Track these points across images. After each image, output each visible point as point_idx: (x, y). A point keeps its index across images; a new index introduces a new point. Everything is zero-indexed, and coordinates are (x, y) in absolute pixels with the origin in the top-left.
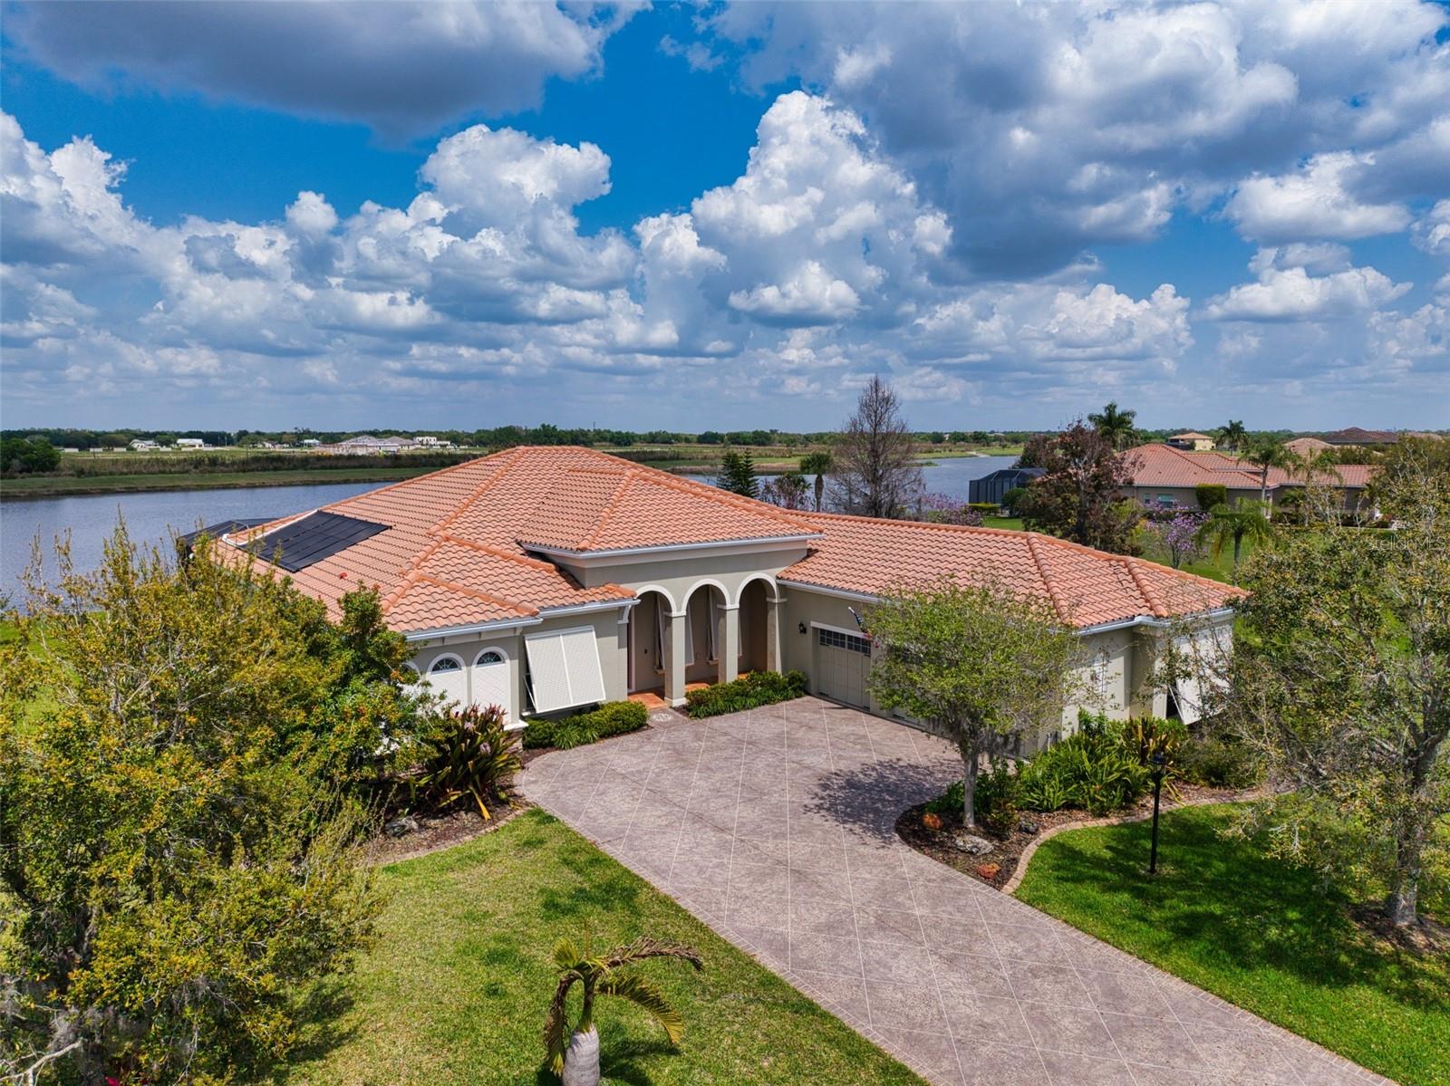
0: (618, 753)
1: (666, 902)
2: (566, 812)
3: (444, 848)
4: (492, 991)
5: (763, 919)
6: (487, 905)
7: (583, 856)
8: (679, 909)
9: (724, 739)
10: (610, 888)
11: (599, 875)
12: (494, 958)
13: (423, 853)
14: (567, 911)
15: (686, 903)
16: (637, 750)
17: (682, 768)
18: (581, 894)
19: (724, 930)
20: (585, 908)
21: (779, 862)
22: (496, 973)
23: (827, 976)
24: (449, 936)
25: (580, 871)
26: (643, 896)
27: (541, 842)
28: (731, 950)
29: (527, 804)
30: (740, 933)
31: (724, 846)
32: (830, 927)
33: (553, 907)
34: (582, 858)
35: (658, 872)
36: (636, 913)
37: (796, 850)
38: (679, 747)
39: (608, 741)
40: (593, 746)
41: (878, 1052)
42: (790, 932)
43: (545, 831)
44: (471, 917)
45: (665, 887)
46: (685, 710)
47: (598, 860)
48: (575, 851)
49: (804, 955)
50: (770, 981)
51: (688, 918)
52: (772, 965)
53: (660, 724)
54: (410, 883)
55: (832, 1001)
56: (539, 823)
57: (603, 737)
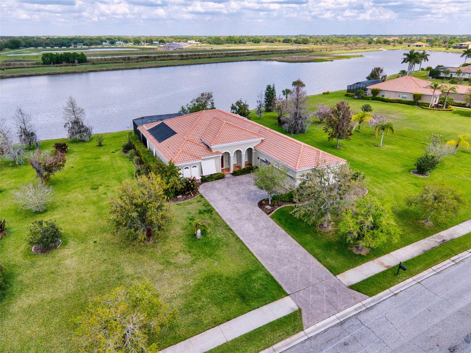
0: (218, 184)
1: (217, 213)
2: (206, 196)
3: (186, 201)
4: (190, 224)
5: (230, 217)
6: (191, 212)
7: (207, 204)
8: (218, 214)
9: (237, 182)
10: (209, 210)
11: (208, 208)
12: (191, 219)
13: (182, 202)
14: (202, 213)
15: (220, 213)
16: (221, 183)
17: (228, 188)
18: (205, 211)
19: (224, 218)
20: (205, 213)
21: (236, 208)
22: (191, 221)
23: (235, 226)
24: (185, 215)
25: (205, 207)
26: (214, 211)
27: (201, 201)
28: (223, 221)
29: (200, 194)
30: (226, 218)
31: (229, 204)
32: (239, 219)
33: (200, 213)
34: (206, 204)
35: (217, 208)
36: (212, 214)
37: (240, 206)
38: (229, 183)
39: (217, 181)
40: (213, 182)
41: (237, 236)
42: (233, 219)
43: (202, 199)
44: (188, 213)
45: (217, 210)
46: (232, 174)
47: (209, 205)
48: (206, 203)
49: (233, 223)
50: (227, 226)
51: (219, 216)
52: (228, 223)
53: (227, 177)
54: (180, 207)
55: (234, 229)
56: (201, 198)
57: (215, 180)
